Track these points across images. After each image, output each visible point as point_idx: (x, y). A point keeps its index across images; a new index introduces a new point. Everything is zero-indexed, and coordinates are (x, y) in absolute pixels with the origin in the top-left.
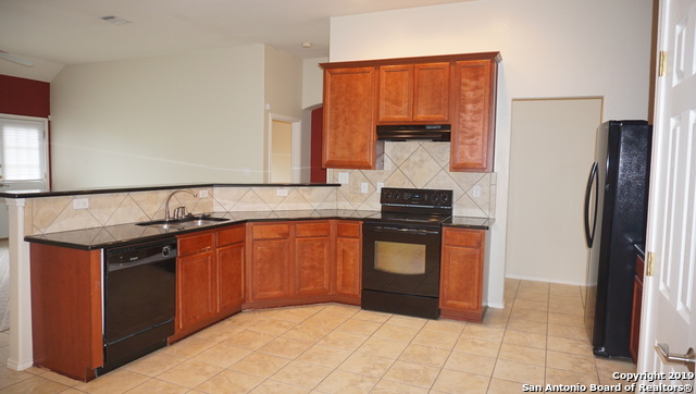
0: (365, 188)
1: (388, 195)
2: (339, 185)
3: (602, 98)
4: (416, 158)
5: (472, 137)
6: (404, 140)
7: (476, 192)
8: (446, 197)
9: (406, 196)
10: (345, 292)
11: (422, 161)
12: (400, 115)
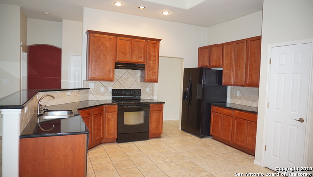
0: (102, 89)
1: (115, 92)
2: (89, 89)
3: (182, 58)
4: (125, 77)
5: (153, 69)
6: (121, 69)
7: (148, 90)
8: (139, 92)
9: (123, 93)
10: (110, 137)
11: (128, 78)
12: (126, 59)
